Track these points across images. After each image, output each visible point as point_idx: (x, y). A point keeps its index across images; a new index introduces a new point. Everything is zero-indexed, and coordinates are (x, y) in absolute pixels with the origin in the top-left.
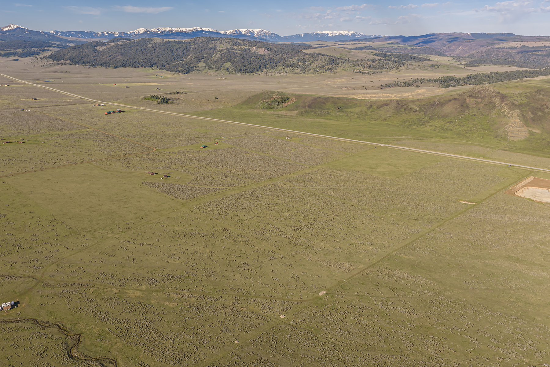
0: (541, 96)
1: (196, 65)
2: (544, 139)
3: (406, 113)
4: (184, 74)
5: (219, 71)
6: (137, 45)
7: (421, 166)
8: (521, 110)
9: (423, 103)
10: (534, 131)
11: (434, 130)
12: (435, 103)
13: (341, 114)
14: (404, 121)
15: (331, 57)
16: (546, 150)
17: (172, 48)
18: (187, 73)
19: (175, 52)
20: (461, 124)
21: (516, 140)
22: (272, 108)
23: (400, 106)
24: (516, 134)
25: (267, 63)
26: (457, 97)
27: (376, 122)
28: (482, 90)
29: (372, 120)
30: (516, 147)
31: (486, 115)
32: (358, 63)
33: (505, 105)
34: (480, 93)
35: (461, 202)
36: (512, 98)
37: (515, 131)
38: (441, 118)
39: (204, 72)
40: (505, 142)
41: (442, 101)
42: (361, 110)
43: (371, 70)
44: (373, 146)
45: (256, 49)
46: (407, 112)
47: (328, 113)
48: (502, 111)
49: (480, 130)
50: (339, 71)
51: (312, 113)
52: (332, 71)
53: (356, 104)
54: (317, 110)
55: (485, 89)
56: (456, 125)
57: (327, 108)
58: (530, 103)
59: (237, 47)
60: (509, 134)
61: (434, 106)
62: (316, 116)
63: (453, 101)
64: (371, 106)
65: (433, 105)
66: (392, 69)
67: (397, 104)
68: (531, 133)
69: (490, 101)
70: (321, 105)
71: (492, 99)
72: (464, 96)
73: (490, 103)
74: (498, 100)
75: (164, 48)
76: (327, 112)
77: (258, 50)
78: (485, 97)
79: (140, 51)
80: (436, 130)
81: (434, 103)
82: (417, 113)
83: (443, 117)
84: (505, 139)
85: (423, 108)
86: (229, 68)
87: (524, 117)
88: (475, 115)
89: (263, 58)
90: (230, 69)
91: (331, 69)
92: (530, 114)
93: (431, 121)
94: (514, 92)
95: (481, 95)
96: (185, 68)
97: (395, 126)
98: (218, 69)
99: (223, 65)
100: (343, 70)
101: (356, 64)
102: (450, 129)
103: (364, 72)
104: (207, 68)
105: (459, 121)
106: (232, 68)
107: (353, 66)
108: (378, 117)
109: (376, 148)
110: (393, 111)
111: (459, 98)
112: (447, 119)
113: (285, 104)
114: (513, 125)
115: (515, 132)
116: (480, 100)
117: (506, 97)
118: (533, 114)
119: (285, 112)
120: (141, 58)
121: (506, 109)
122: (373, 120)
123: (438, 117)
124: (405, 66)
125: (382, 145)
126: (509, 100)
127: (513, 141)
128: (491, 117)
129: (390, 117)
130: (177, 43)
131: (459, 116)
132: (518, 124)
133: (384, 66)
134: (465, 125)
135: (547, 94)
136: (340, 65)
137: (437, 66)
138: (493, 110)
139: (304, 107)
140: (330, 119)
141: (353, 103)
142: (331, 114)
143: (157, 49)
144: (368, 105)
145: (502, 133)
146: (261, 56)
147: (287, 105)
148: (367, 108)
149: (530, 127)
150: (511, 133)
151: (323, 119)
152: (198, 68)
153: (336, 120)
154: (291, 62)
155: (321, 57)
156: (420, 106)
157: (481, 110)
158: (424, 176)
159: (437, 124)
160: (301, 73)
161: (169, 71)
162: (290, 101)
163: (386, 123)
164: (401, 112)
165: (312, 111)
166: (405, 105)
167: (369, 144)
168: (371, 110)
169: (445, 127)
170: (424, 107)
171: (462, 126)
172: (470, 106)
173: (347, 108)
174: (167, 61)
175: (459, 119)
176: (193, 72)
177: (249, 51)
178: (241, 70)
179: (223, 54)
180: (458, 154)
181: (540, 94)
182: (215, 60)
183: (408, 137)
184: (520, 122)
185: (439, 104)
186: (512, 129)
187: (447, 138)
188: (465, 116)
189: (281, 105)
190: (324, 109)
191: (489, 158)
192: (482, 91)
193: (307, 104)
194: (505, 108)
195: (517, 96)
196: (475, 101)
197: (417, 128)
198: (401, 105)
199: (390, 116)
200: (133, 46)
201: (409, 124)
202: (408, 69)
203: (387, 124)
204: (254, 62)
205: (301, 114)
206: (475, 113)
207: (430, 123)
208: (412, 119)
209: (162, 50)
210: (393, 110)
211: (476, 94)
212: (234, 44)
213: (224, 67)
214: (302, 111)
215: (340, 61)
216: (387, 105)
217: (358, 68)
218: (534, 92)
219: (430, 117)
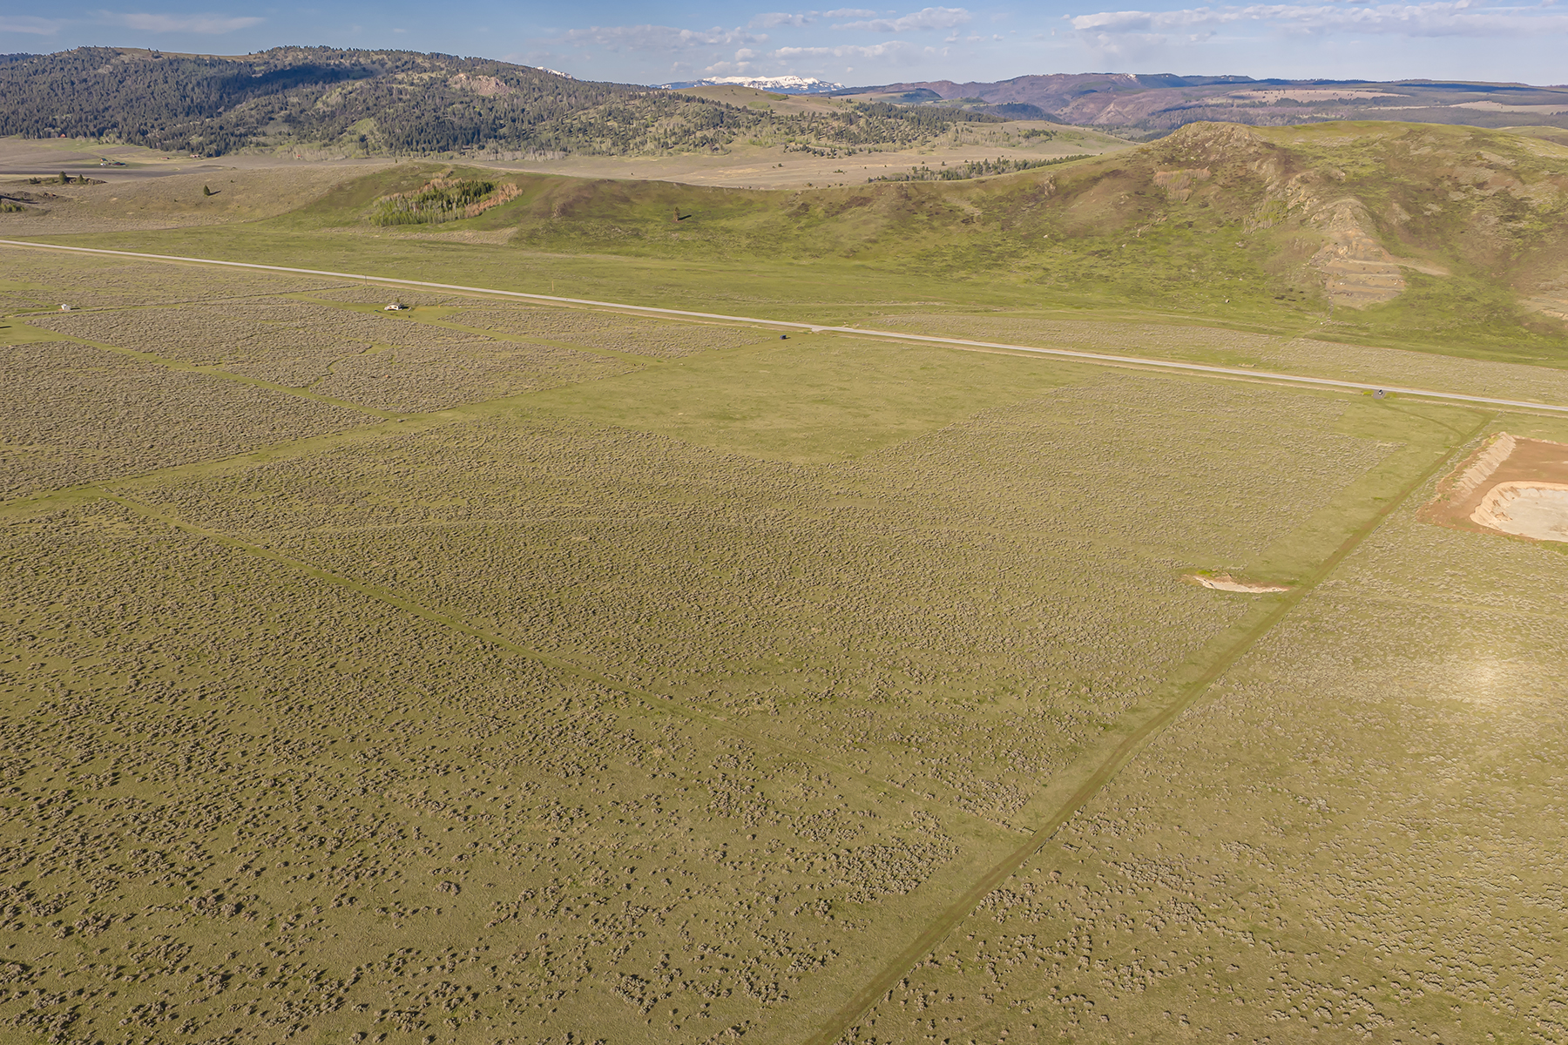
0: (1426, 150)
1: (256, 128)
2: (1469, 299)
3: (932, 228)
4: (210, 156)
5: (335, 149)
6: (58, 67)
7: (980, 401)
8: (1363, 200)
9: (998, 192)
10: (1421, 269)
11: (1041, 281)
12: (1042, 192)
13: (689, 236)
14: (926, 257)
15: (716, 104)
16: (1487, 337)
17: (182, 77)
18: (218, 154)
19: (193, 89)
20: (1141, 258)
21: (1358, 306)
22: (419, 223)
23: (910, 203)
24: (1357, 283)
25: (502, 122)
26: (1121, 167)
27: (817, 261)
28: (1208, 140)
29: (802, 254)
30: (1366, 329)
31: (1232, 222)
32: (802, 123)
33: (1299, 185)
34: (1205, 150)
35: (1206, 584)
36: (1320, 161)
37: (1351, 272)
38: (1064, 241)
39: (280, 148)
40: (1318, 314)
41: (1065, 181)
42: (765, 222)
43: (843, 146)
44: (775, 332)
45: (468, 78)
46: (936, 224)
47: (637, 234)
48: (1289, 207)
49: (1215, 273)
50: (739, 146)
51: (573, 235)
52: (717, 145)
53: (750, 202)
54: (594, 223)
55: (1222, 135)
56: (1122, 261)
57: (638, 216)
58: (1391, 176)
59: (407, 75)
60: (1329, 284)
61: (1037, 201)
62: (586, 244)
63: (1104, 181)
64: (805, 206)
65: (1035, 198)
66: (908, 144)
67: (902, 196)
68: (1415, 280)
69: (1241, 173)
70: (614, 208)
71: (1248, 167)
72: (1145, 161)
73: (1244, 180)
74: (1272, 167)
75: (153, 79)
76: (633, 230)
77: (475, 84)
78: (1222, 161)
79: (65, 85)
80: (1046, 281)
81: (1036, 191)
82: (977, 226)
83: (1073, 235)
84: (1317, 303)
85: (996, 211)
86: (370, 137)
87: (1378, 222)
88: (1190, 224)
89: (490, 106)
90: (371, 140)
91: (713, 141)
92: (1398, 209)
93: (1027, 253)
94: (1323, 143)
95: (1209, 156)
96: (213, 136)
97: (891, 272)
98: (331, 139)
99: (348, 129)
100: (753, 143)
101: (796, 128)
102: (1101, 275)
103: (817, 149)
104: (294, 137)
105: (1134, 247)
106: (378, 135)
107: (787, 134)
108: (828, 246)
109: (784, 337)
110: (885, 222)
111: (1126, 168)
112: (1086, 242)
113: (475, 206)
114: (1341, 252)
115: (1352, 277)
116: (1206, 172)
117: (1298, 157)
118: (1408, 210)
119: (468, 235)
120: (66, 107)
121: (1304, 196)
122: (808, 253)
123: (1052, 236)
124: (950, 135)
125: (816, 329)
126: (1312, 165)
127: (1349, 308)
128: (1252, 229)
129: (875, 242)
130: (206, 65)
131: (1132, 232)
132: (1360, 247)
133: (884, 134)
134: (1157, 259)
135: (1446, 142)
136: (743, 129)
137: (1046, 134)
138: (1255, 205)
139: (546, 214)
140: (638, 255)
141: (739, 199)
142: (648, 237)
143: (129, 82)
144: (792, 205)
145: (1303, 282)
146: (484, 100)
147: (482, 207)
148: (789, 216)
149: (1404, 256)
150: (1338, 278)
151: (610, 253)
152: (262, 139)
153: (664, 255)
154: (583, 118)
155: (682, 105)
156: (984, 201)
157: (1211, 207)
158: (991, 446)
159: (1052, 260)
160: (613, 151)
161: (156, 147)
162: (497, 195)
163: (858, 262)
164: (914, 226)
165: (574, 229)
166: (931, 198)
167: (760, 324)
168: (804, 222)
169: (1082, 271)
170: (1000, 207)
171: (1146, 263)
172: (1171, 196)
173: (712, 219)
174: (156, 120)
175: (1134, 242)
176: (243, 150)
177: (446, 86)
178: (408, 143)
179: (351, 93)
180: (1143, 355)
181: (1422, 144)
182: (324, 112)
183: (937, 304)
184: (1364, 240)
185: (1057, 192)
186: (1340, 265)
187: (1089, 305)
188: (1155, 230)
189: (456, 211)
190: (623, 221)
191: (1277, 368)
192: (1211, 143)
193: (556, 205)
194: (1301, 195)
195: (1338, 152)
196: (1186, 177)
197: (974, 276)
198: (914, 200)
199: (874, 237)
200: (44, 71)
201: (944, 264)
202: (958, 142)
203: (858, 267)
204: (456, 120)
205: (531, 239)
206: (1190, 219)
207: (1023, 261)
208: (956, 247)
209: (146, 85)
210: (885, 217)
211: (1188, 154)
212: (397, 67)
213: (352, 133)
214: (534, 226)
215: (742, 118)
216: (863, 201)
217: (799, 138)
218: (1397, 139)
219: (1025, 238)
